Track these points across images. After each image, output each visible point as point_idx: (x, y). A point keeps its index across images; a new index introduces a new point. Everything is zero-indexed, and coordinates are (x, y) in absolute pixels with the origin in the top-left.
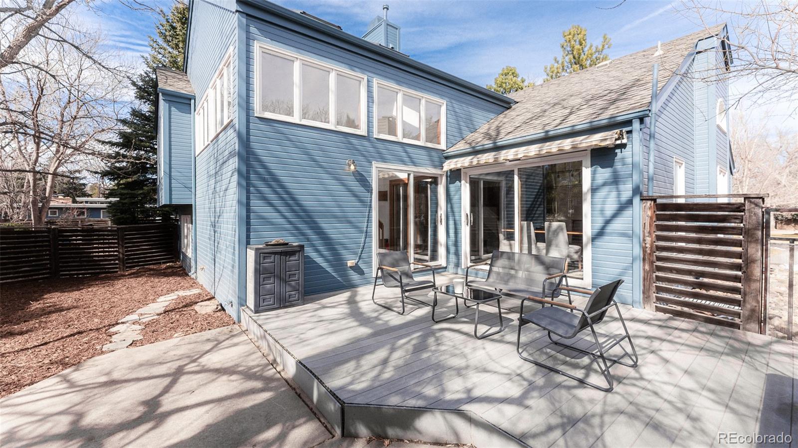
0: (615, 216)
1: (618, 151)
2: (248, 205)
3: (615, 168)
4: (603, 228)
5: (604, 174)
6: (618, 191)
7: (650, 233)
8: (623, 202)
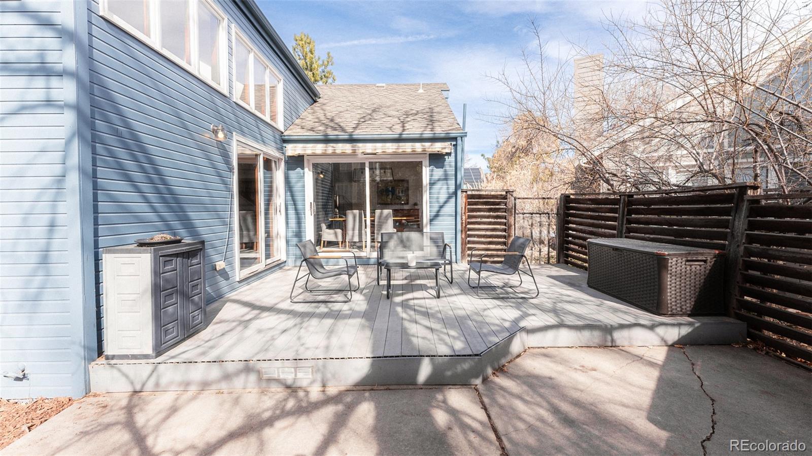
0: (446, 202)
1: (446, 157)
2: (95, 175)
3: (445, 170)
4: (439, 211)
5: (438, 173)
6: (447, 184)
7: (465, 213)
8: (451, 193)
